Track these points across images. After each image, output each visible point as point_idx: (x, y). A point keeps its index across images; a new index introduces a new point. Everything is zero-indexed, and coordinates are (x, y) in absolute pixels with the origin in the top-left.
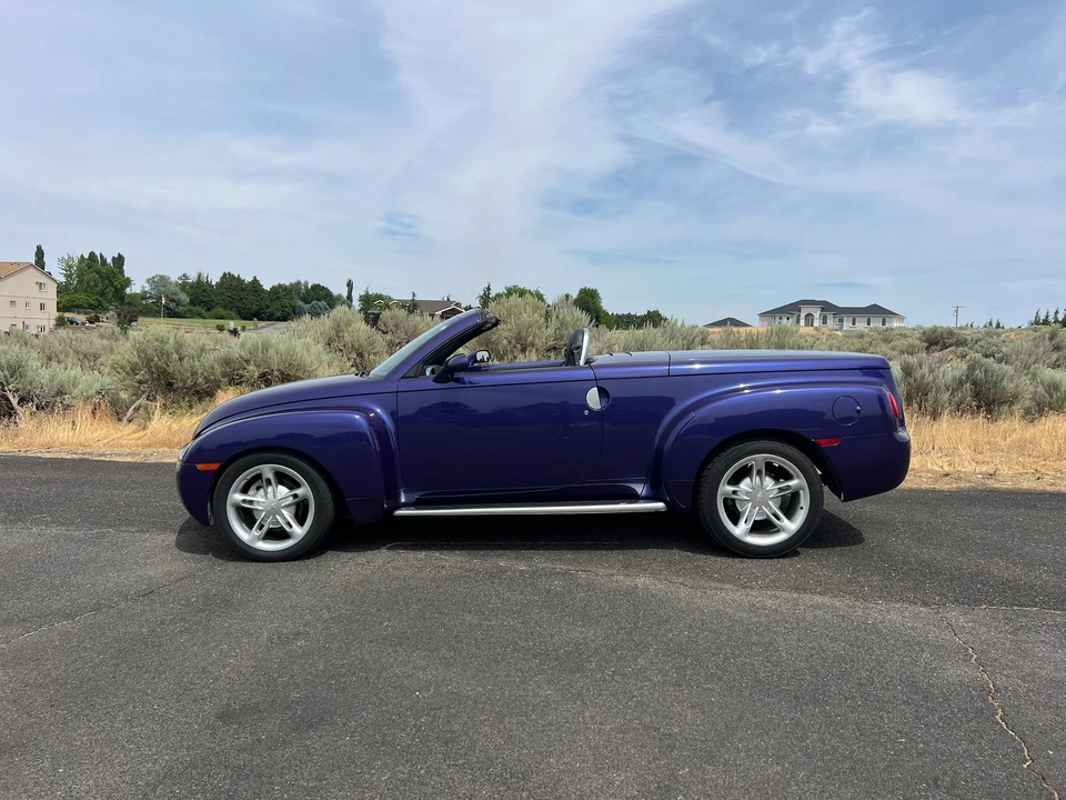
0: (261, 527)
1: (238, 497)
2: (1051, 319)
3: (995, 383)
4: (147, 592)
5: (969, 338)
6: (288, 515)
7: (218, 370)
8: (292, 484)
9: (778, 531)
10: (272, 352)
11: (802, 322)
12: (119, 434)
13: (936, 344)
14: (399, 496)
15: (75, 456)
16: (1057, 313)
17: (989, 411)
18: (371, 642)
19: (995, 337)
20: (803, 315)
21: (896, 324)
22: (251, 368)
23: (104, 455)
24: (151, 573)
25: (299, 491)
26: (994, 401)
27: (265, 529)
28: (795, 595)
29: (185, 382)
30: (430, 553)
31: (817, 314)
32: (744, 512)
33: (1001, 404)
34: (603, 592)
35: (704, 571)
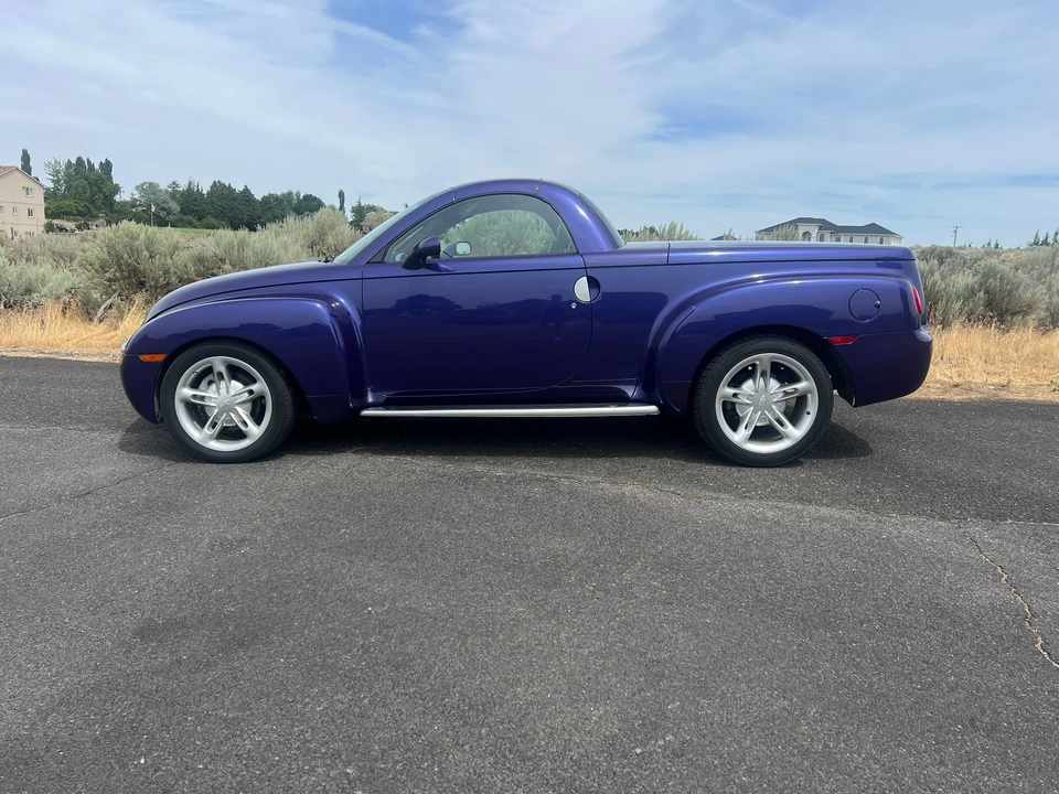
0: (214, 425)
1: (186, 392)
2: (1050, 240)
3: (1010, 292)
4: (84, 492)
6: (243, 413)
7: (192, 269)
8: (248, 379)
9: (781, 438)
10: (249, 250)
12: (90, 334)
14: (366, 395)
15: (41, 355)
17: (1002, 322)
18: (324, 550)
20: (800, 232)
22: (226, 267)
23: (72, 355)
24: (93, 473)
25: (254, 387)
26: (1007, 310)
27: (218, 427)
28: (799, 507)
29: (157, 281)
31: (814, 231)
32: (745, 417)
33: (1014, 314)
34: (586, 500)
35: (698, 480)
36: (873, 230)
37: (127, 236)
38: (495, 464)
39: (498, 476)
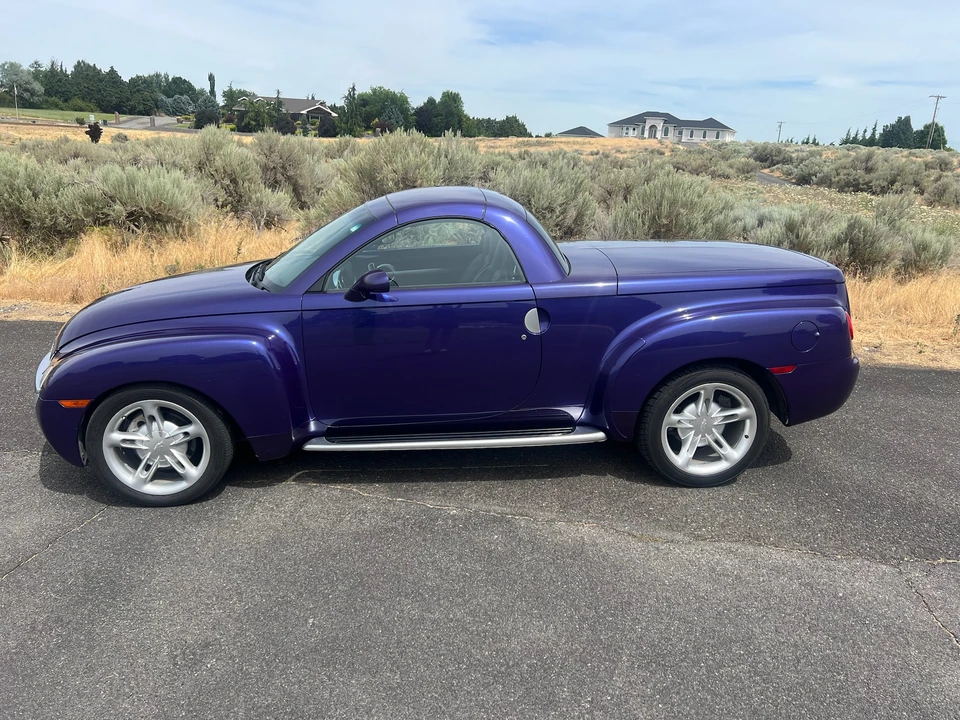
0: (148, 467)
1: (117, 436)
2: (860, 137)
3: (872, 243)
4: (12, 565)
5: (794, 155)
6: (178, 454)
7: (79, 208)
8: (181, 421)
9: (719, 458)
10: (138, 187)
11: (646, 134)
13: (766, 161)
16: (865, 131)
17: (863, 269)
19: (818, 157)
20: (647, 128)
21: (728, 138)
22: (118, 207)
24: (16, 530)
25: (190, 429)
26: (869, 260)
27: (153, 470)
28: (751, 549)
29: (42, 221)
30: (345, 487)
31: (660, 125)
32: (686, 440)
33: (875, 263)
34: (549, 552)
35: (648, 512)
36: (711, 124)
37: (5, 173)
38: (445, 494)
39: (453, 516)
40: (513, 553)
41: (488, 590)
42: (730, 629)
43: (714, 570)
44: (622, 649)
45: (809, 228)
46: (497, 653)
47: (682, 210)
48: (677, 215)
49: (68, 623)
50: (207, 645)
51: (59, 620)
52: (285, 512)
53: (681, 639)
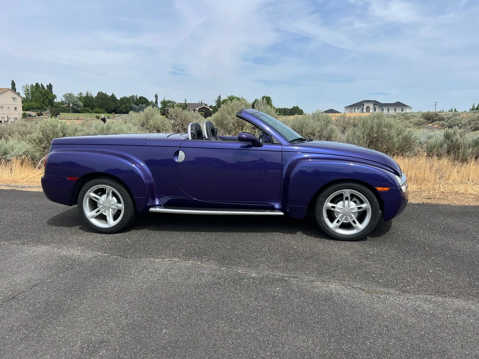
5: (444, 117)
11: (365, 111)
12: (34, 175)
13: (430, 120)
19: (458, 116)
20: (365, 107)
21: (408, 111)
23: (24, 187)
31: (371, 106)
34: (310, 298)
35: (372, 277)
36: (398, 105)
37: (51, 126)
39: (254, 277)
40: (288, 297)
41: (272, 317)
42: (430, 345)
43: (417, 310)
44: (357, 355)
45: (458, 136)
46: (275, 353)
47: (384, 129)
48: (382, 132)
49: (30, 328)
50: (103, 342)
51: (26, 325)
52: (159, 274)
53: (397, 351)
